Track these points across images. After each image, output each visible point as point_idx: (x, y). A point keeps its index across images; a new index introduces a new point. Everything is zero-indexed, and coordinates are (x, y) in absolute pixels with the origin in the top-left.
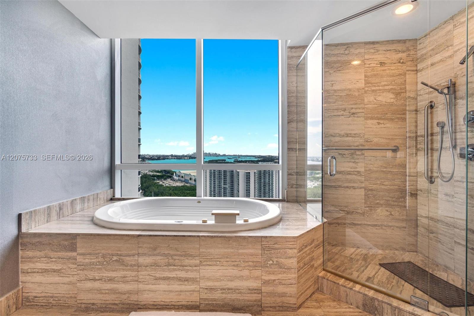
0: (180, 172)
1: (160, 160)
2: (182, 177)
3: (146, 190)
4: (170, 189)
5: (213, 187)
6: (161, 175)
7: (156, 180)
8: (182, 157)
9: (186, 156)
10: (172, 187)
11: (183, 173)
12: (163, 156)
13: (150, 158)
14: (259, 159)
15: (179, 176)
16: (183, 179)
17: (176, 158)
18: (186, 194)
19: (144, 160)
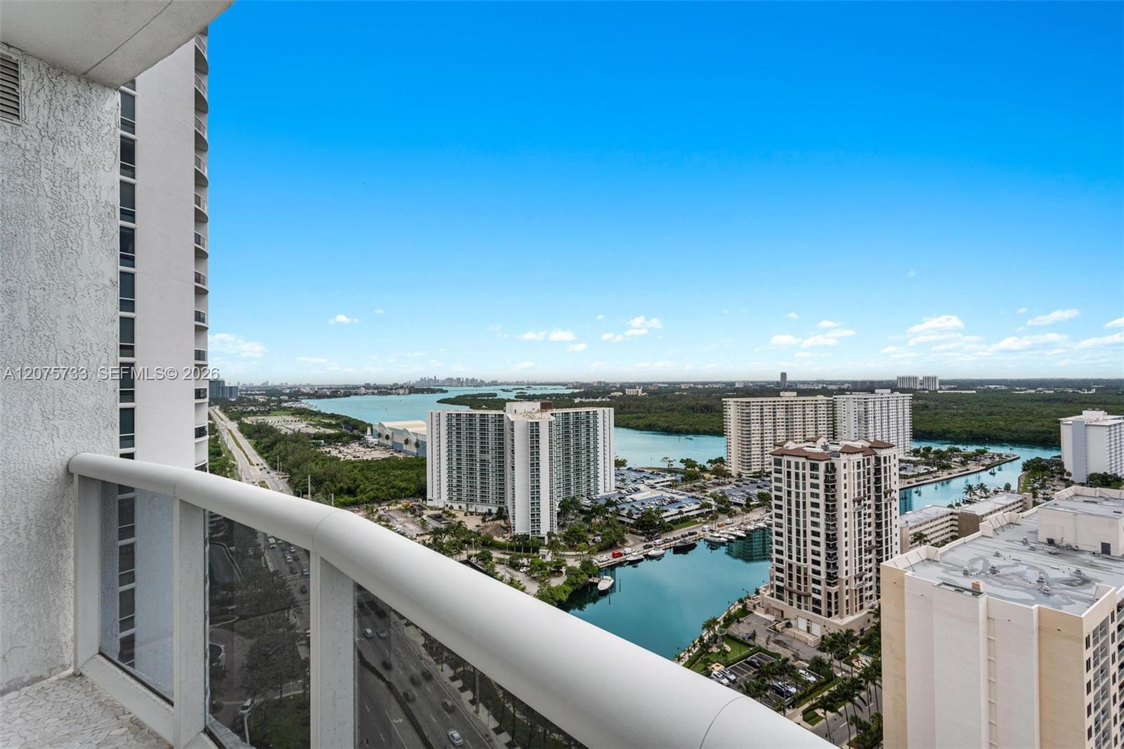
0: (381, 425)
1: (336, 397)
2: (387, 437)
3: (295, 470)
4: (355, 467)
5: (454, 459)
6: (335, 434)
7: (324, 446)
8: (391, 389)
9: (402, 387)
10: (360, 462)
11: (389, 428)
12: (346, 387)
13: (312, 392)
14: (576, 391)
15: (380, 435)
16: (389, 443)
17: (376, 391)
18: (393, 478)
19: (297, 398)
